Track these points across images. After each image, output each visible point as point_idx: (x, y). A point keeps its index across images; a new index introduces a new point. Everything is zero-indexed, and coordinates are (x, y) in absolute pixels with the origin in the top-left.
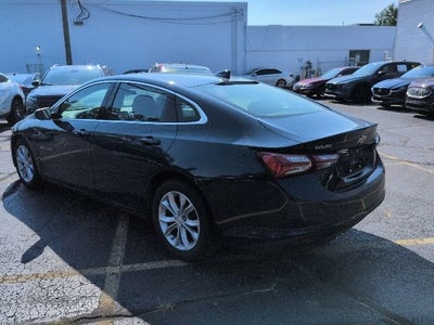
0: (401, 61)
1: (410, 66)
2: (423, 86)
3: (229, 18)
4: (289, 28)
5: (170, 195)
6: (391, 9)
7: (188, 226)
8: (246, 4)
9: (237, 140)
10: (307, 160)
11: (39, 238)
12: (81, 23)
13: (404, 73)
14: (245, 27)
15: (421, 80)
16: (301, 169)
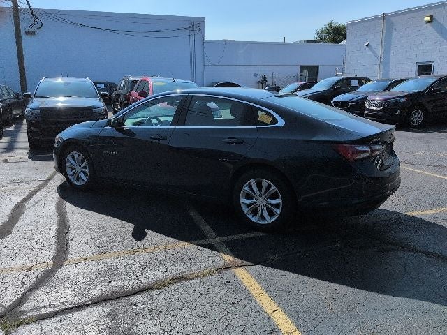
0: (353, 76)
1: (362, 81)
2: (378, 98)
3: (187, 32)
4: (245, 43)
5: (253, 182)
6: (331, 27)
7: (270, 204)
8: (203, 20)
9: (314, 137)
10: (367, 149)
11: (133, 226)
12: (33, 33)
13: (358, 88)
14: (203, 41)
15: (375, 93)
16: (363, 155)
